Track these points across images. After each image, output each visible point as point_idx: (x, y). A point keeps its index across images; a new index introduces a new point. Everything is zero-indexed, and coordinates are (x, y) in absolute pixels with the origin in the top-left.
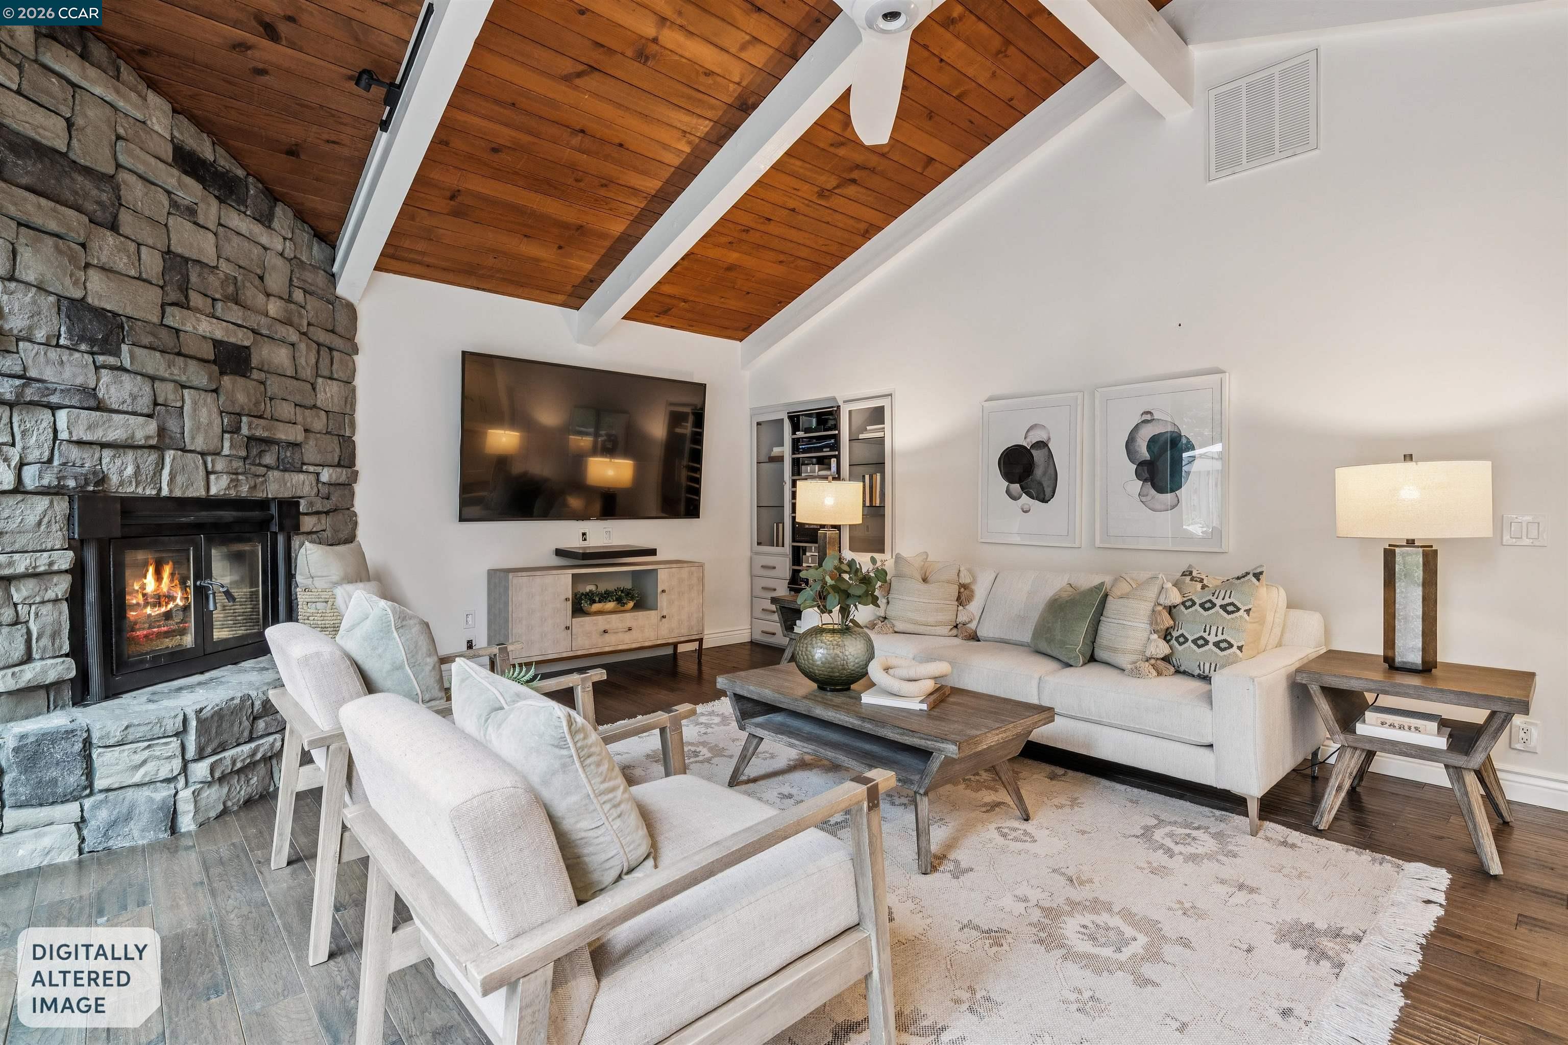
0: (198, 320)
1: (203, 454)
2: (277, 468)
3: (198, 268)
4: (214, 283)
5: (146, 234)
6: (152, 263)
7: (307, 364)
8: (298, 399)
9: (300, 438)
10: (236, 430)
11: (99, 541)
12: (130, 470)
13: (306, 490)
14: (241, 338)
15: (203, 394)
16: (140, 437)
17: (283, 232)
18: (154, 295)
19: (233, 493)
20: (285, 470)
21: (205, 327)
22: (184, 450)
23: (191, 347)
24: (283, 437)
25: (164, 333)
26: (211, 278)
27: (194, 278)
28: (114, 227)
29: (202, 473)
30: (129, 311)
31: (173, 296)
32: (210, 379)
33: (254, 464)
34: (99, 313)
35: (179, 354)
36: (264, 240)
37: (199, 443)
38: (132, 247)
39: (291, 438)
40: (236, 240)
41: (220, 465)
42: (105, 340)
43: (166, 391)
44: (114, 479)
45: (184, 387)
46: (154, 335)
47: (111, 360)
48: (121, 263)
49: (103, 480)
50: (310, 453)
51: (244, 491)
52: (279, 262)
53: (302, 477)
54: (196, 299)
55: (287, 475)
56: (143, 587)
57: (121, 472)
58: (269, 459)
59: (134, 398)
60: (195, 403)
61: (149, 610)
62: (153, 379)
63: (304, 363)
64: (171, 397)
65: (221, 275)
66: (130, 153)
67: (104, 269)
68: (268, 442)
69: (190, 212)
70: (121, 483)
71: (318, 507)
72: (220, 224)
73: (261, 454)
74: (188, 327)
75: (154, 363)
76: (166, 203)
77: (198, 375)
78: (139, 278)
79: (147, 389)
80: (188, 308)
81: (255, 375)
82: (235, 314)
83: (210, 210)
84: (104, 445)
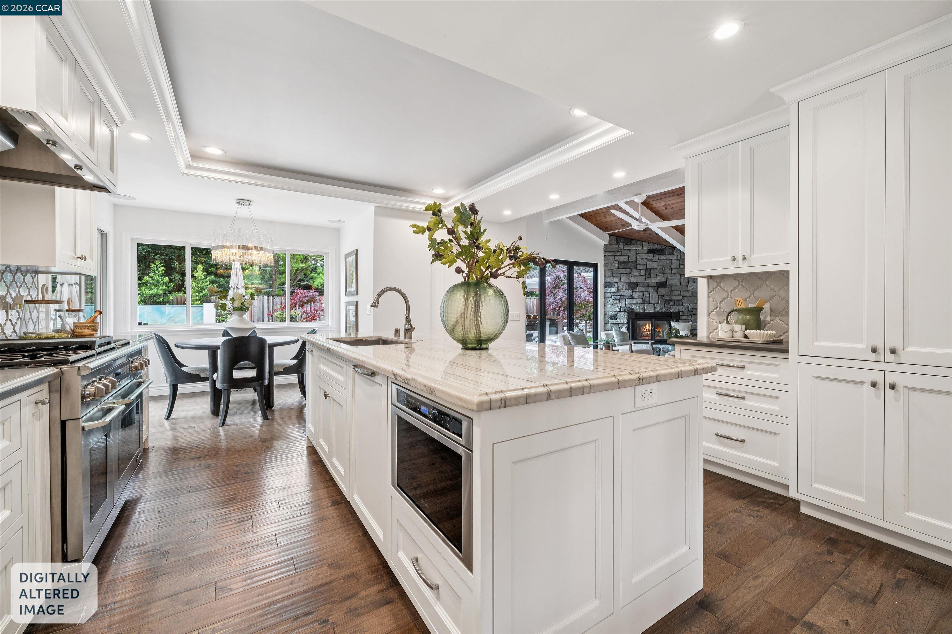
0: (652, 280)
1: (654, 304)
2: (674, 305)
3: (653, 270)
4: (657, 272)
5: (642, 267)
6: (643, 272)
7: (684, 281)
8: (681, 289)
9: (681, 298)
10: (662, 298)
11: (632, 319)
12: (638, 308)
13: (683, 310)
14: (664, 280)
15: (653, 293)
16: (639, 302)
17: (677, 254)
18: (643, 277)
19: (661, 311)
20: (677, 306)
21: (653, 280)
22: (649, 303)
23: (650, 284)
24: (675, 299)
25: (645, 284)
26: (656, 271)
27: (652, 272)
28: (636, 268)
29: (653, 307)
30: (638, 281)
31: (647, 276)
32: (654, 290)
33: (667, 305)
34: (633, 283)
35: (648, 286)
36: (671, 258)
37: (653, 302)
38: (639, 271)
39: (678, 299)
40: (663, 261)
41: (658, 306)
42: (634, 287)
43: (646, 293)
44: (635, 309)
45: (649, 292)
46: (643, 284)
47: (635, 290)
48: (637, 274)
49: (633, 309)
50: (685, 301)
51: (664, 310)
52: (676, 261)
53: (682, 307)
54: (652, 276)
55: (677, 307)
56: (646, 328)
57: (636, 308)
58: (671, 304)
59: (639, 296)
60: (652, 295)
61: (647, 333)
62: (643, 292)
63: (683, 281)
64: (647, 294)
65: (659, 269)
66: (638, 256)
67: (634, 276)
68: (671, 300)
69: (652, 260)
70: (636, 310)
71: (686, 314)
72: (659, 259)
73: (669, 303)
74: (649, 281)
75: (642, 289)
76: (646, 261)
77: (651, 289)
78: (641, 275)
79: (642, 294)
80: (651, 278)
81: (668, 287)
82: (661, 276)
83: (656, 257)
84: (633, 304)
